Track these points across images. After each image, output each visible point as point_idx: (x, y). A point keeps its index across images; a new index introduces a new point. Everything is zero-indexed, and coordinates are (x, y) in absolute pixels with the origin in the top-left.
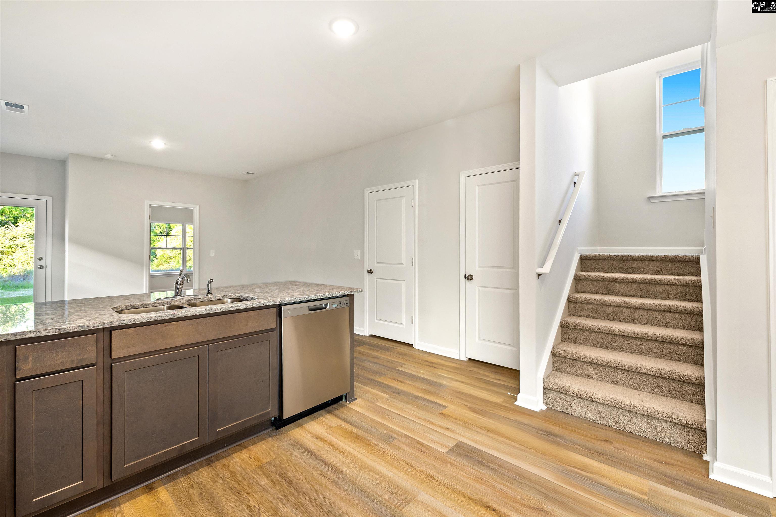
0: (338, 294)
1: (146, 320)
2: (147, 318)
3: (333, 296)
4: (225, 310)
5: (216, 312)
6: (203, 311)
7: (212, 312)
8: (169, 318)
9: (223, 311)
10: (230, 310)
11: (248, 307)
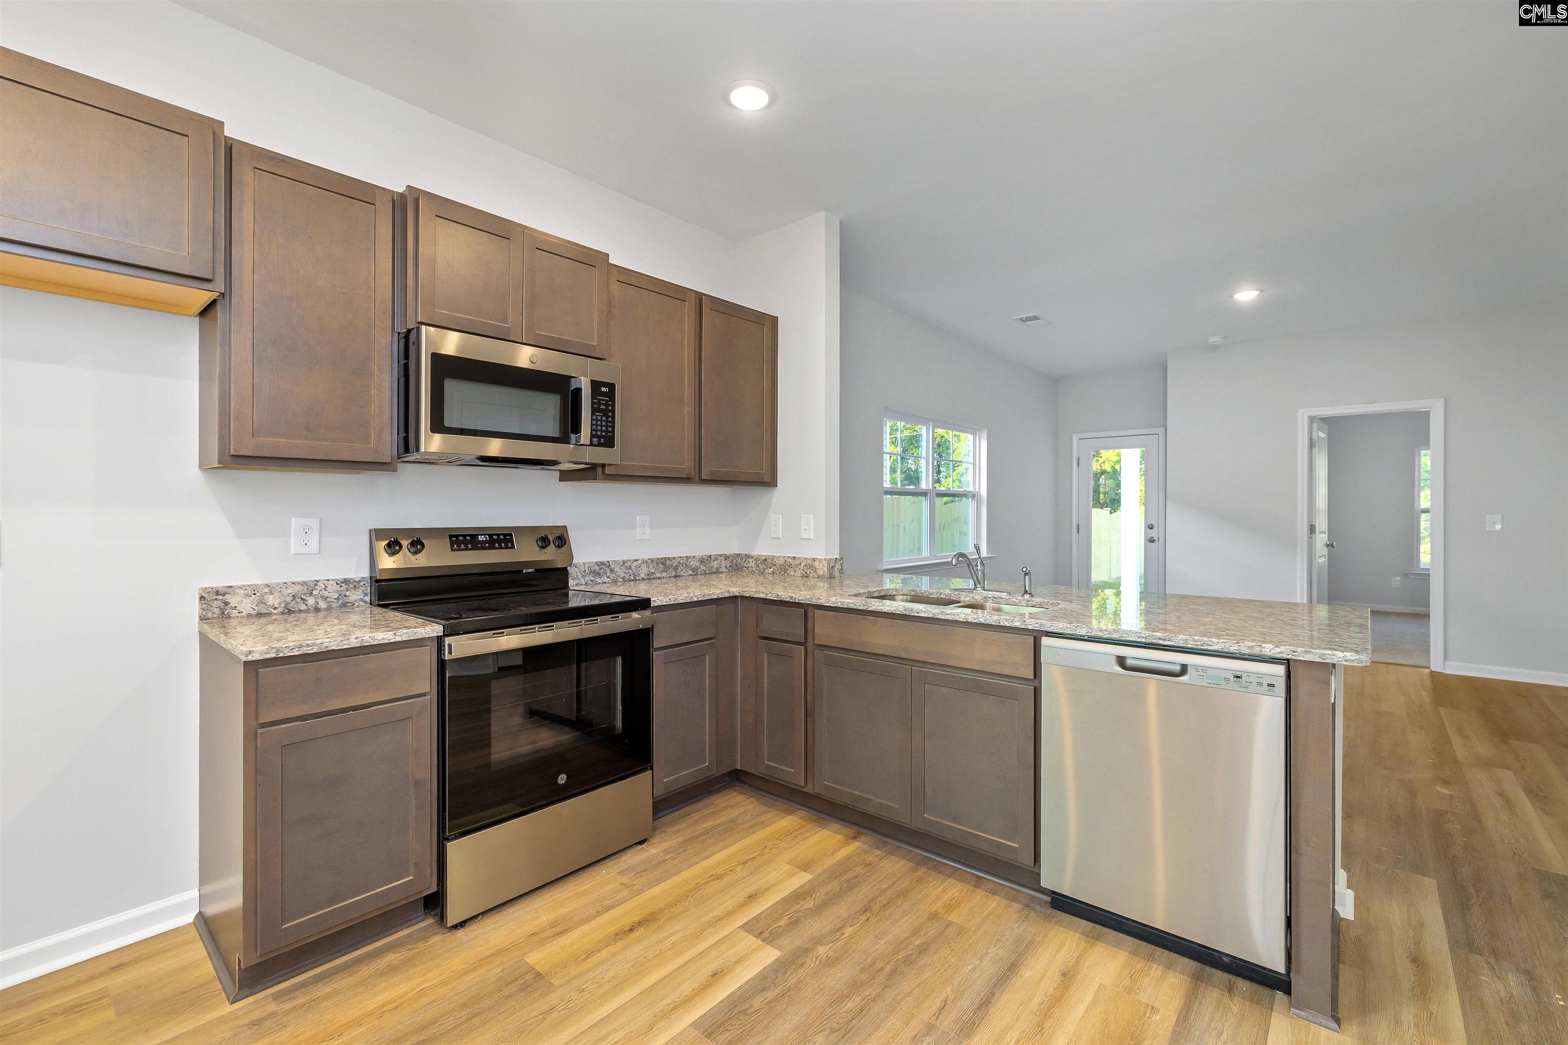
0: (1228, 645)
1: (839, 605)
2: (840, 602)
3: (1209, 648)
4: (930, 616)
5: (918, 615)
6: (901, 610)
7: (912, 614)
8: (861, 608)
9: (929, 616)
10: (939, 617)
11: (969, 621)
